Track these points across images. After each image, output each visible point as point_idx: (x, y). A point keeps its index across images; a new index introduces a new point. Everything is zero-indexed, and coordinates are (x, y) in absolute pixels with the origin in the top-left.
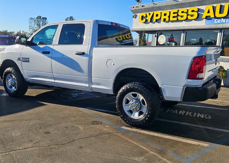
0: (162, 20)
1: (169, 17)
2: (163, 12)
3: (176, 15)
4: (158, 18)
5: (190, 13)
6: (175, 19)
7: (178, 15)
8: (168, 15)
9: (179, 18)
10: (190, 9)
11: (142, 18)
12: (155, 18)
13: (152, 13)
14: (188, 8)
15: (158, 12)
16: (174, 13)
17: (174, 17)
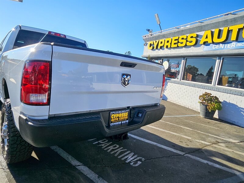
0: (165, 47)
1: (171, 44)
2: (167, 40)
3: (176, 41)
4: (162, 45)
5: (189, 39)
6: (176, 46)
7: (178, 42)
8: (170, 42)
9: (180, 45)
10: (189, 36)
11: (151, 45)
12: (160, 45)
13: (157, 41)
14: (187, 35)
15: (163, 40)
16: (175, 40)
17: (175, 44)
